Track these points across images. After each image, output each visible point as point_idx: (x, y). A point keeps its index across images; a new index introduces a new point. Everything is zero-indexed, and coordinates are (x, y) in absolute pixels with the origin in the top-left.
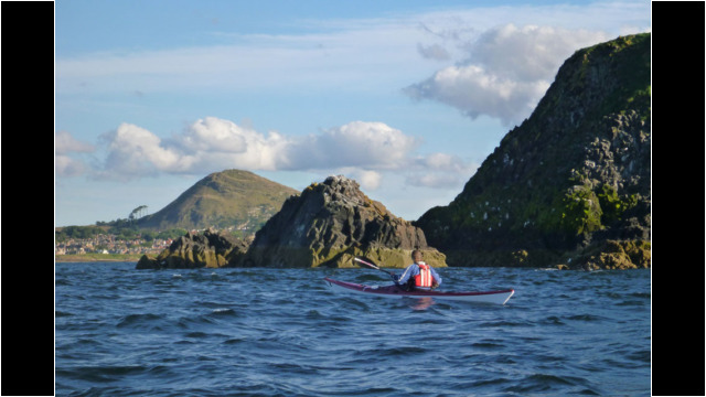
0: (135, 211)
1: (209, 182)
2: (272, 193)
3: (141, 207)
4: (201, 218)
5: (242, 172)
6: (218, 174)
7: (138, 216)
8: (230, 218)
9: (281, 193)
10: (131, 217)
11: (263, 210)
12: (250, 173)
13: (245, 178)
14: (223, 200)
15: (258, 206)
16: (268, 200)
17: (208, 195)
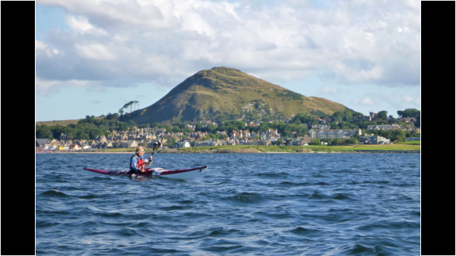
0: (126, 106)
1: (199, 79)
2: (263, 90)
3: (131, 103)
4: (198, 112)
5: (230, 69)
6: (208, 72)
7: (128, 110)
8: (226, 113)
9: (271, 90)
10: (121, 111)
11: (256, 106)
12: (238, 71)
13: (235, 75)
14: (216, 95)
15: (251, 102)
16: (259, 97)
17: (201, 91)
